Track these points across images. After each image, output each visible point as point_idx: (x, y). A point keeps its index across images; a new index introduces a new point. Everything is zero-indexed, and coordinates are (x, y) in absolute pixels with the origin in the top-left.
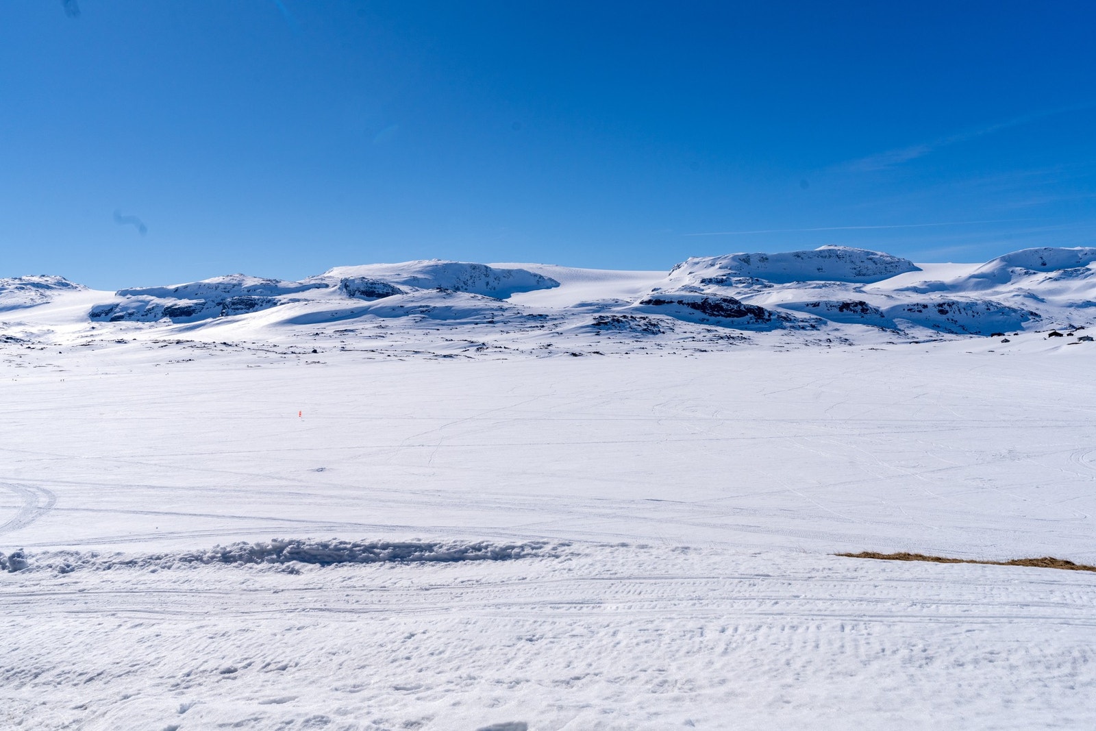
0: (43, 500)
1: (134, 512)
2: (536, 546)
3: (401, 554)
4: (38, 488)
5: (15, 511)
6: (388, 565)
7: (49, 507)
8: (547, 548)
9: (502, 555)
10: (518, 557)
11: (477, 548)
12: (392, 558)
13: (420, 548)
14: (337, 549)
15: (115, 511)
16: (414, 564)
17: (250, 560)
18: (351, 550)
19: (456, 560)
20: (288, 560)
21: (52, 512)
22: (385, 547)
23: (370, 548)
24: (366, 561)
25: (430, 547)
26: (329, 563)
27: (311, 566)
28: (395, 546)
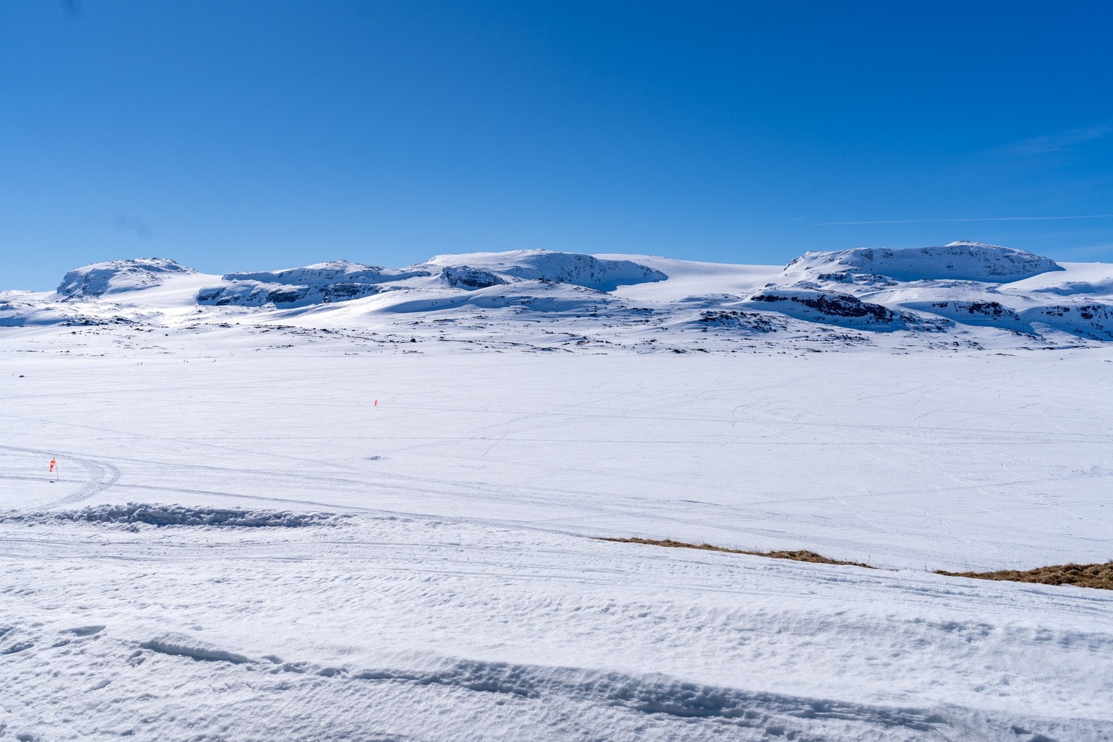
0: (109, 476)
1: (188, 491)
2: (324, 516)
3: (220, 519)
4: (108, 465)
5: (80, 485)
6: (207, 527)
7: (112, 483)
8: (331, 519)
9: (295, 523)
10: (306, 524)
11: (278, 517)
12: (212, 523)
13: (235, 514)
14: (173, 513)
15: (170, 489)
16: (226, 528)
17: (108, 520)
18: (184, 514)
19: (258, 525)
20: (135, 520)
21: (113, 488)
22: (209, 513)
23: (198, 514)
24: (193, 523)
25: (243, 514)
26: (164, 525)
27: (150, 526)
28: (218, 512)
